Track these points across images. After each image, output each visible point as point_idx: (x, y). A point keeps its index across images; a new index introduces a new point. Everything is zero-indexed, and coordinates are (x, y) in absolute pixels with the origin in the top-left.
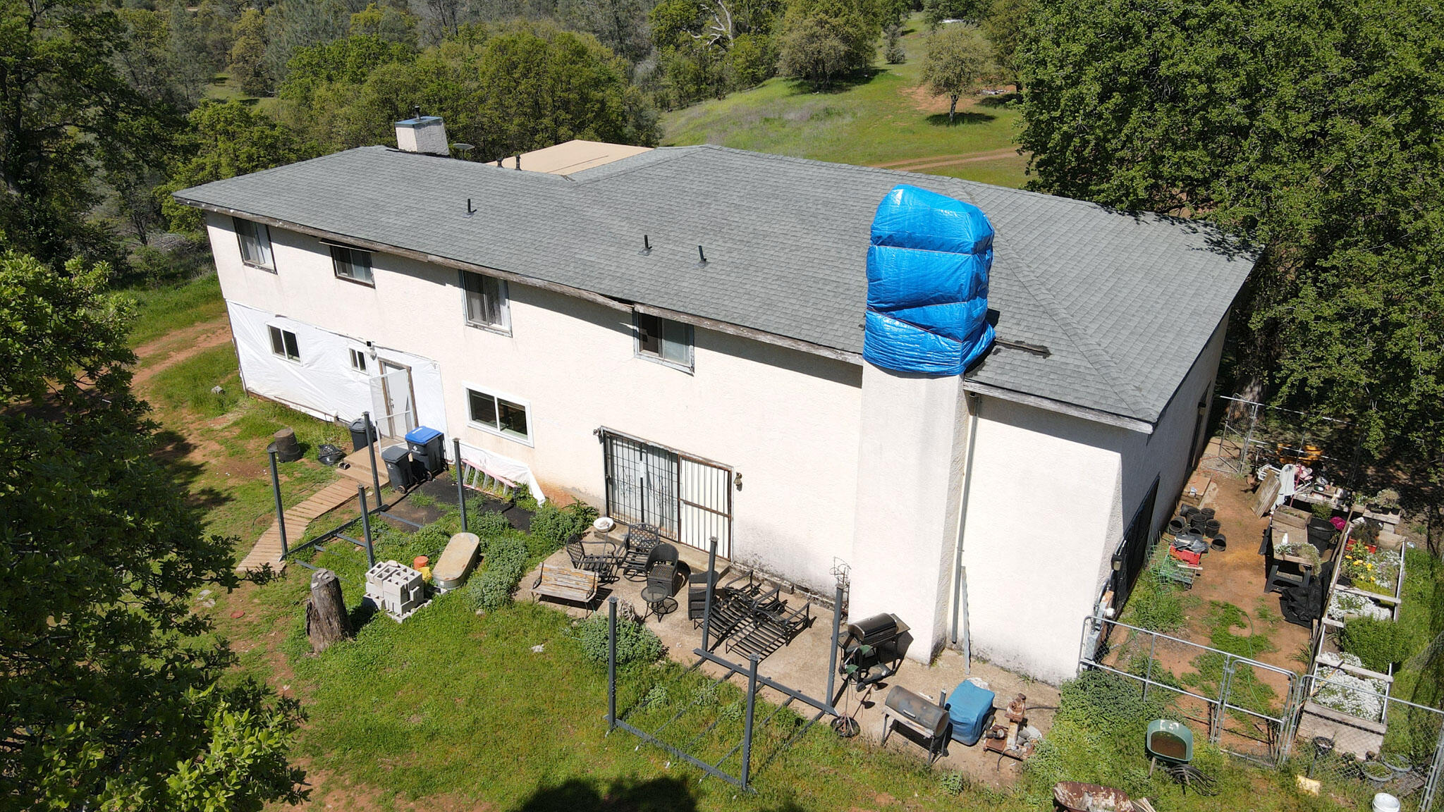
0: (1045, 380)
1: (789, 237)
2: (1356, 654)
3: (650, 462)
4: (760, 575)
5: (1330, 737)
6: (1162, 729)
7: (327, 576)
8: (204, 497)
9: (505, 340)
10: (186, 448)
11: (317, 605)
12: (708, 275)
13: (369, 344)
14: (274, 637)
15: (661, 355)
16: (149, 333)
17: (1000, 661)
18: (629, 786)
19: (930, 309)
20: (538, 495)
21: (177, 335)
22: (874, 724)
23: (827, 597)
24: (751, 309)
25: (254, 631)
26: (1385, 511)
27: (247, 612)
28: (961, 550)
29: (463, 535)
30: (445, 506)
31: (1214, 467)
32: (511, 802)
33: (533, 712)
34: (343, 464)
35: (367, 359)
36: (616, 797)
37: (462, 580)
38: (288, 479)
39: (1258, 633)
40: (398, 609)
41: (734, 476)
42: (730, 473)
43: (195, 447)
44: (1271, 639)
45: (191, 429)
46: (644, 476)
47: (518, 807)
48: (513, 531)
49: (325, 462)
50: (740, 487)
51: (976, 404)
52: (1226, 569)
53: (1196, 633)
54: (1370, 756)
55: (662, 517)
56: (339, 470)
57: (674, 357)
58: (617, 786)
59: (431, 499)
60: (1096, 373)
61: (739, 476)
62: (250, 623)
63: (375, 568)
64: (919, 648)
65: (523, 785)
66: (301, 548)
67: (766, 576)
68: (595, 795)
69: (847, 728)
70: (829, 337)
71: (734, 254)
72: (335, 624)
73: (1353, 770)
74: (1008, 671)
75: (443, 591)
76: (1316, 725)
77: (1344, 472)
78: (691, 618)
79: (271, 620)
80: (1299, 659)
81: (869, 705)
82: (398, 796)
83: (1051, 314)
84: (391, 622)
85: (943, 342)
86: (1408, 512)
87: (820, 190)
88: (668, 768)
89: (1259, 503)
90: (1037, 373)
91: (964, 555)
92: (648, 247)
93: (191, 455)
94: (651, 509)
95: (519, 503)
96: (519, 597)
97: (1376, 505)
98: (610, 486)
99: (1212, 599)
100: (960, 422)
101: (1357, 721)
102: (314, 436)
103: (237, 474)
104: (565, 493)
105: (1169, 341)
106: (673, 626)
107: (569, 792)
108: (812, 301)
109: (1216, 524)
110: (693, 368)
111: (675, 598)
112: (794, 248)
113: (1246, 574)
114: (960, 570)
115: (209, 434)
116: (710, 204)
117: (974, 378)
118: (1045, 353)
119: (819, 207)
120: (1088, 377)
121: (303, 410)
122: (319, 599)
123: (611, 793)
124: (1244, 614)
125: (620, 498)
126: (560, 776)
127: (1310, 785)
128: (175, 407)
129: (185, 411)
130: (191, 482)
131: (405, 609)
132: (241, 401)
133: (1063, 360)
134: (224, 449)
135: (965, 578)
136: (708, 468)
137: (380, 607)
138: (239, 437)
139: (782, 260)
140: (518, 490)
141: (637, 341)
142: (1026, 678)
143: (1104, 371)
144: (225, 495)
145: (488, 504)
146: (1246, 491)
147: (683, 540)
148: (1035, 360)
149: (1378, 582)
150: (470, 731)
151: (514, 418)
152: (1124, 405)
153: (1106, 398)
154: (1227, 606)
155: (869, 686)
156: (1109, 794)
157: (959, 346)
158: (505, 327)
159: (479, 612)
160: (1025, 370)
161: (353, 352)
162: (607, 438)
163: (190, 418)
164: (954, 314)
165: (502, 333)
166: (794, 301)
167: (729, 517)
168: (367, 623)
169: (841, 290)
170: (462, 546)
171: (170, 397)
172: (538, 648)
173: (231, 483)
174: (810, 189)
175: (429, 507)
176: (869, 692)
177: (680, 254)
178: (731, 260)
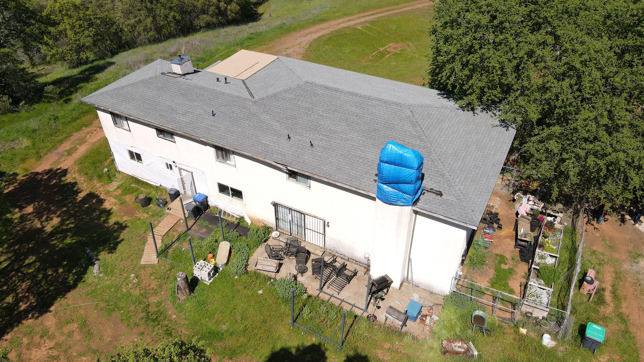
0: (441, 207)
1: (343, 133)
2: (542, 279)
3: (293, 215)
4: (336, 254)
5: (531, 312)
6: (477, 314)
7: (183, 275)
8: (116, 226)
9: (233, 168)
10: (101, 201)
11: (180, 285)
12: (314, 153)
13: (174, 162)
14: (164, 294)
15: (297, 181)
16: (64, 135)
17: (424, 287)
18: (302, 348)
19: (401, 185)
20: (249, 221)
21: (76, 136)
22: (381, 315)
23: (361, 263)
24: (333, 171)
25: (156, 293)
26: (558, 213)
27: (150, 283)
28: (410, 254)
29: (223, 242)
30: (213, 227)
31: (499, 190)
32: (263, 359)
33: (265, 322)
34: (168, 209)
35: (173, 167)
36: (298, 353)
37: (227, 263)
38: (147, 216)
39: (511, 267)
40: (207, 279)
41: (326, 223)
42: (324, 222)
43: (105, 200)
44: (515, 269)
45: (100, 190)
46: (291, 219)
47: (266, 360)
48: (241, 237)
49: (160, 206)
50: (328, 226)
51: (416, 213)
52: (501, 238)
53: (490, 268)
54: (543, 318)
55: (298, 232)
56: (167, 211)
57: (302, 182)
58: (298, 349)
59: (206, 223)
60: (458, 204)
61: (328, 223)
62: (153, 288)
63: (196, 265)
64: (396, 285)
65: (266, 352)
66: (163, 251)
67: (339, 255)
68: (291, 353)
69: (372, 318)
70: (363, 186)
71: (323, 142)
72: (187, 291)
73: (537, 322)
74: (426, 290)
75: (221, 269)
76: (527, 308)
77: (546, 189)
78: (313, 275)
79: (160, 287)
80: (524, 277)
81: (379, 307)
82: (225, 358)
83: (443, 175)
84: (205, 285)
85: (406, 196)
86: (566, 208)
87: (354, 108)
88: (313, 340)
89: (515, 208)
90: (438, 204)
91: (411, 255)
92: (289, 138)
93: (104, 204)
94: (294, 229)
95: (241, 224)
96: (249, 269)
97: (555, 210)
98: (277, 220)
99: (496, 252)
100: (411, 216)
101: (540, 308)
102: (153, 194)
103: (126, 214)
104: (259, 221)
105: (483, 183)
106: (307, 278)
107: (282, 352)
108: (355, 167)
109: (499, 220)
110: (310, 187)
111: (306, 266)
112: (346, 139)
113: (508, 240)
114: (410, 260)
115: (108, 193)
116: (311, 114)
117: (416, 206)
118: (440, 194)
119: (354, 117)
120: (456, 206)
121: (145, 181)
122: (181, 283)
123: (296, 352)
124: (507, 259)
125: (281, 224)
126: (278, 347)
127: (523, 331)
128: (90, 180)
129: (95, 181)
130: (109, 219)
131: (210, 279)
132: (117, 175)
133: (447, 198)
134: (117, 201)
135: (411, 262)
136: (316, 219)
137: (200, 279)
138: (121, 195)
139: (342, 145)
140: (240, 219)
141: (287, 175)
142: (432, 293)
143: (461, 203)
144: (124, 225)
145: (230, 225)
146: (510, 201)
147: (307, 240)
148: (437, 198)
149: (552, 247)
150: (244, 331)
151: (237, 194)
152: (468, 219)
153: (461, 216)
154: (501, 256)
155: (378, 300)
156: (460, 342)
157: (411, 197)
158: (232, 163)
159: (236, 277)
160: (434, 203)
161: (167, 164)
162: (276, 205)
163: (98, 185)
164: (409, 187)
165: (232, 165)
166: (348, 167)
167: (324, 235)
168: (196, 286)
169: (365, 162)
170: (224, 247)
171: (87, 174)
172: (260, 292)
173: (125, 218)
174: (349, 107)
175: (206, 227)
176: (379, 302)
177: (302, 141)
178: (322, 145)
